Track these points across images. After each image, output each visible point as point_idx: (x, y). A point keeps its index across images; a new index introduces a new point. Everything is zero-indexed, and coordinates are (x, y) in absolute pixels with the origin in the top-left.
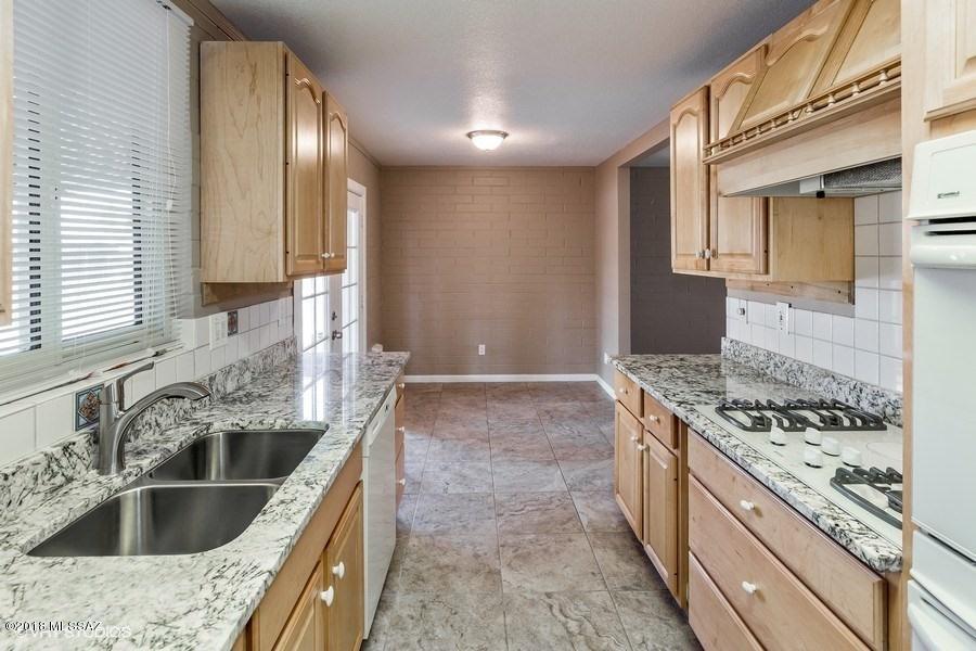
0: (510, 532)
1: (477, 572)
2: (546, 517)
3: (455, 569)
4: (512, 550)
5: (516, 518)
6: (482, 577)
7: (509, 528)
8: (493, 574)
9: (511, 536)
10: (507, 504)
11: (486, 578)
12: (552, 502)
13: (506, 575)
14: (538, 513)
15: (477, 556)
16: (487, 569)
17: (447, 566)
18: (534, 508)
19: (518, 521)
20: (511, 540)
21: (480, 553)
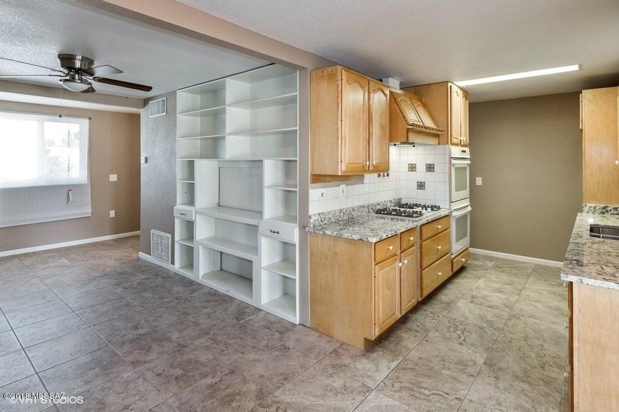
0: (460, 382)
1: (501, 369)
2: (419, 379)
3: (517, 377)
4: (467, 371)
5: (445, 390)
6: (498, 365)
7: (458, 385)
8: (489, 363)
9: (462, 380)
10: (443, 406)
11: (495, 364)
12: (401, 388)
13: (481, 361)
14: (424, 385)
15: (497, 378)
16: (492, 368)
17: (523, 381)
18: (423, 390)
19: (447, 387)
20: (463, 377)
21: (493, 379)
